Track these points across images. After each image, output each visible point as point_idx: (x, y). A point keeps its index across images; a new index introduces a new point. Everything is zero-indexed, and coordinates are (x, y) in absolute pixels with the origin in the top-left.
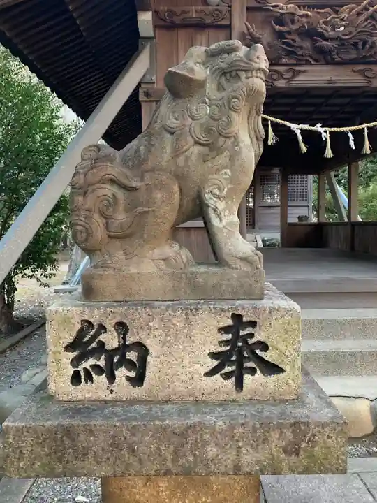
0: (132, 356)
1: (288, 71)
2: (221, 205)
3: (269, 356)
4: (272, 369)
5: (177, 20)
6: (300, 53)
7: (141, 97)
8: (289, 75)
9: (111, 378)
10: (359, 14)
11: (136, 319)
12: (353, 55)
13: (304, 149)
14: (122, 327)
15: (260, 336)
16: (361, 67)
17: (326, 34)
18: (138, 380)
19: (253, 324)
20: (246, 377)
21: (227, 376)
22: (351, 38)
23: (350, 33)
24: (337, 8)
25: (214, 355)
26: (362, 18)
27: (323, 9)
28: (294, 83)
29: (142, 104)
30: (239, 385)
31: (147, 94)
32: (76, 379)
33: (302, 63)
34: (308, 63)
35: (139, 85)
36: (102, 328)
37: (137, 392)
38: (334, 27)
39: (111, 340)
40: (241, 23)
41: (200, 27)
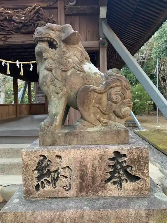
1: (3, 37)
6: (7, 29)
8: (4, 39)
17: (16, 21)
22: (27, 22)
23: (27, 20)
24: (24, 9)
26: (32, 13)
27: (17, 9)
28: (7, 43)
33: (9, 33)
34: (13, 34)
38: (20, 17)
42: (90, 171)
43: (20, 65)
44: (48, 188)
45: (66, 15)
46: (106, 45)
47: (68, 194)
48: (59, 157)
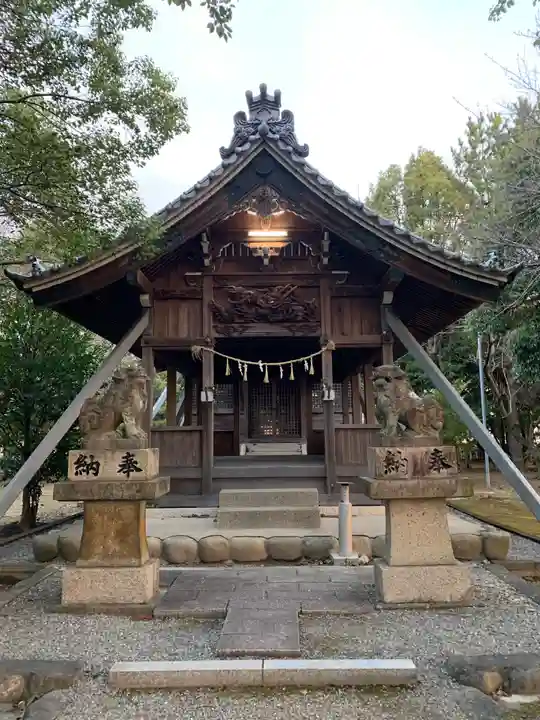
0: (94, 466)
2: (128, 418)
3: (138, 466)
4: (139, 470)
5: (168, 295)
6: (247, 316)
8: (241, 329)
9: (88, 473)
10: (284, 293)
11: (96, 454)
12: (281, 317)
14: (92, 457)
15: (135, 459)
16: (288, 324)
17: (262, 305)
18: (96, 474)
19: (133, 456)
20: (131, 473)
21: (124, 473)
22: (278, 308)
23: (278, 305)
24: (271, 288)
25: (120, 466)
27: (262, 288)
28: (245, 334)
29: (143, 349)
30: (128, 476)
32: (76, 474)
33: (248, 322)
34: (253, 322)
35: (141, 337)
36: (85, 457)
37: (95, 478)
38: (267, 301)
39: (88, 461)
40: (209, 297)
41: (183, 299)
42: (419, 461)
43: (264, 367)
44: (393, 472)
45: (332, 298)
46: (392, 341)
47: (407, 476)
48: (400, 453)
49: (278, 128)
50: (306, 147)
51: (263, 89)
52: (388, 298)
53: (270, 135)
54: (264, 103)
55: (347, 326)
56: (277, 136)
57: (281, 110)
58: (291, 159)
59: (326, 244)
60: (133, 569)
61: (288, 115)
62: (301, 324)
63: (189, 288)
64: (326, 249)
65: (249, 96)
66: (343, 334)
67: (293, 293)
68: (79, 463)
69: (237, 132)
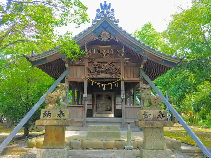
0: (50, 114)
2: (61, 99)
4: (64, 116)
5: (74, 64)
7: (66, 79)
9: (47, 117)
12: (109, 72)
13: (100, 87)
14: (49, 111)
15: (63, 112)
16: (111, 74)
18: (50, 117)
20: (61, 117)
21: (59, 117)
22: (108, 69)
24: (106, 63)
25: (58, 114)
28: (97, 77)
29: (66, 81)
31: (67, 79)
32: (43, 117)
33: (99, 73)
35: (65, 77)
36: (47, 111)
38: (105, 67)
39: (48, 113)
40: (86, 65)
41: (78, 65)
42: (155, 115)
44: (146, 118)
45: (125, 66)
46: (143, 80)
47: (151, 120)
48: (149, 112)
49: (110, 14)
50: (118, 20)
51: (105, 2)
52: (142, 66)
53: (107, 16)
54: (105, 6)
55: (129, 76)
56: (109, 16)
57: (111, 9)
58: (113, 23)
59: (123, 50)
60: (61, 149)
61: (113, 10)
62: (115, 74)
63: (81, 63)
64: (123, 51)
65: (101, 4)
66: (128, 78)
67: (112, 65)
68: (45, 113)
69: (97, 15)
